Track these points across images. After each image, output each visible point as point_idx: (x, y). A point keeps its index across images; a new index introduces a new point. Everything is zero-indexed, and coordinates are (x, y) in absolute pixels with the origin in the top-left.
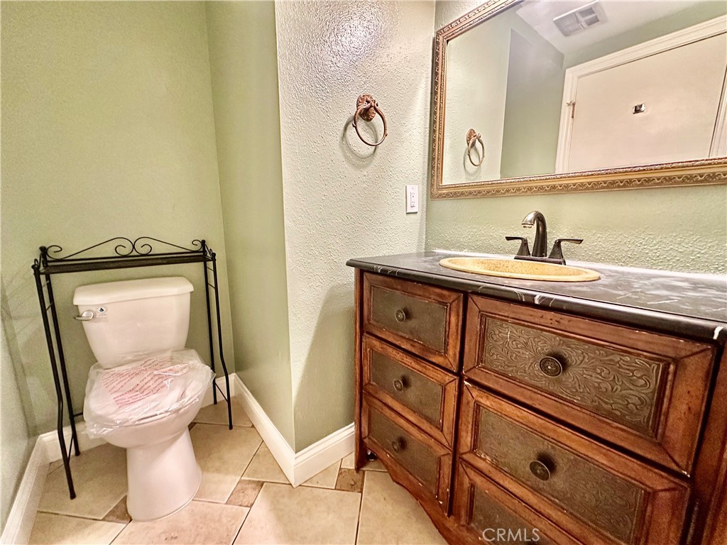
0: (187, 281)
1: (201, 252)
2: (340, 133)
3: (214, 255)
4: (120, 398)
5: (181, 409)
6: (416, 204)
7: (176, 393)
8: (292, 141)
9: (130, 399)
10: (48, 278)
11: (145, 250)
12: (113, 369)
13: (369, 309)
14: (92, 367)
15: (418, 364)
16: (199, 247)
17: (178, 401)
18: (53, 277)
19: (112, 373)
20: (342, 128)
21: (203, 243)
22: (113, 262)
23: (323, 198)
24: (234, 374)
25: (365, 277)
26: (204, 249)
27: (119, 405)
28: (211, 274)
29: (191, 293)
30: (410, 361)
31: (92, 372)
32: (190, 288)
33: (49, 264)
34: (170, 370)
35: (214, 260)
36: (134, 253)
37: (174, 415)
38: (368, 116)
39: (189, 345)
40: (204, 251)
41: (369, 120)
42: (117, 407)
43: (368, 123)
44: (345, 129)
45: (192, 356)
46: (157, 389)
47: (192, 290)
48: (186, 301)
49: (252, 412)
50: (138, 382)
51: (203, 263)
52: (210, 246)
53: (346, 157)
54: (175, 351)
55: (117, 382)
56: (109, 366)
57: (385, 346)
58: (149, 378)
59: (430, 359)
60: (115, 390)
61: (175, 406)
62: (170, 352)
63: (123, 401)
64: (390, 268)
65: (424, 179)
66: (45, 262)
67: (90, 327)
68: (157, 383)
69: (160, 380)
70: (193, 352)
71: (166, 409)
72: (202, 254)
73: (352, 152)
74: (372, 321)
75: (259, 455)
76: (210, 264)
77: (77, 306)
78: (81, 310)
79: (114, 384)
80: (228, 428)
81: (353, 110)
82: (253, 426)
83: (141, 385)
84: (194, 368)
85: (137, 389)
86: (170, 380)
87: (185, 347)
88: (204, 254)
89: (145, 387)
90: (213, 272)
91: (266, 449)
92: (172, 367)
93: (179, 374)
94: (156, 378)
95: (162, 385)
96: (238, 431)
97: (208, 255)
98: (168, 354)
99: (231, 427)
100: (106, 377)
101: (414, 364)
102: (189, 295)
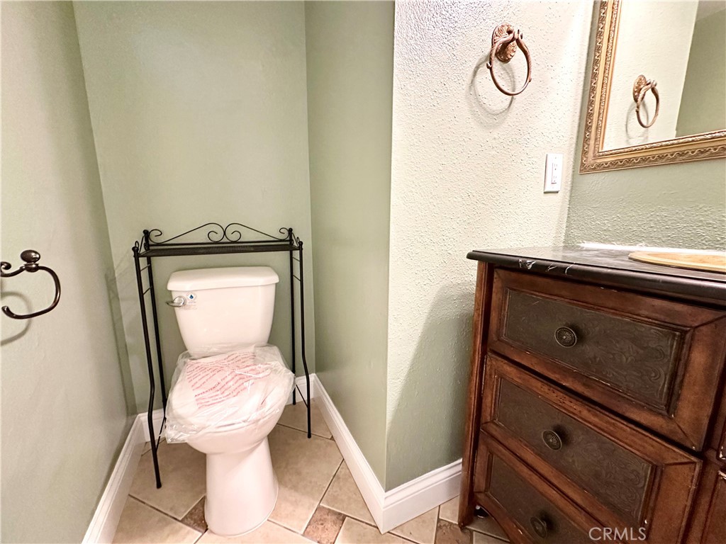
0: (273, 272)
1: (287, 241)
2: (468, 79)
3: (301, 243)
4: (201, 396)
5: (259, 420)
6: (558, 180)
7: (257, 399)
8: (407, 89)
9: (210, 400)
10: (149, 262)
11: (234, 237)
12: (199, 361)
13: (500, 321)
14: (181, 356)
15: (596, 415)
16: (285, 236)
17: (257, 410)
18: (155, 260)
19: (196, 365)
20: (471, 73)
21: (290, 231)
22: (205, 248)
23: (441, 168)
24: (314, 374)
25: (495, 276)
26: (291, 237)
27: (200, 405)
28: (297, 265)
29: (276, 284)
30: (579, 408)
31: (180, 361)
32: (275, 279)
33: (151, 248)
34: (252, 370)
35: (300, 248)
36: (225, 240)
37: (253, 426)
38: (506, 55)
39: (272, 340)
40: (291, 240)
41: (506, 61)
42: (197, 407)
43: (505, 65)
44: (475, 73)
45: (274, 354)
46: (237, 391)
47: (277, 281)
48: (271, 292)
49: (331, 420)
50: (219, 380)
51: (288, 252)
52: (296, 234)
53: (473, 113)
54: (258, 347)
55: (200, 377)
56: (196, 357)
57: (527, 377)
58: (229, 378)
59: (627, 414)
60: (197, 385)
61: (254, 416)
62: (253, 346)
63: (203, 401)
64: (553, 263)
65: (571, 145)
66: (147, 246)
67: (181, 314)
68: (237, 384)
69: (241, 381)
70: (275, 349)
71: (245, 418)
72: (288, 243)
73: (481, 105)
74: (503, 338)
75: (339, 478)
76: (296, 254)
77: (171, 291)
78: (175, 295)
79: (197, 379)
80: (307, 434)
81: (487, 48)
82: (332, 438)
83: (223, 383)
84: (276, 370)
85: (218, 387)
86: (251, 382)
87: (268, 342)
88: (291, 243)
89: (226, 387)
90: (299, 262)
91: (348, 471)
92: (253, 367)
93: (261, 375)
94: (237, 378)
95: (242, 387)
96: (317, 441)
97: (295, 244)
98: (251, 349)
99: (309, 436)
100: (191, 369)
101: (585, 413)
102: (274, 286)
